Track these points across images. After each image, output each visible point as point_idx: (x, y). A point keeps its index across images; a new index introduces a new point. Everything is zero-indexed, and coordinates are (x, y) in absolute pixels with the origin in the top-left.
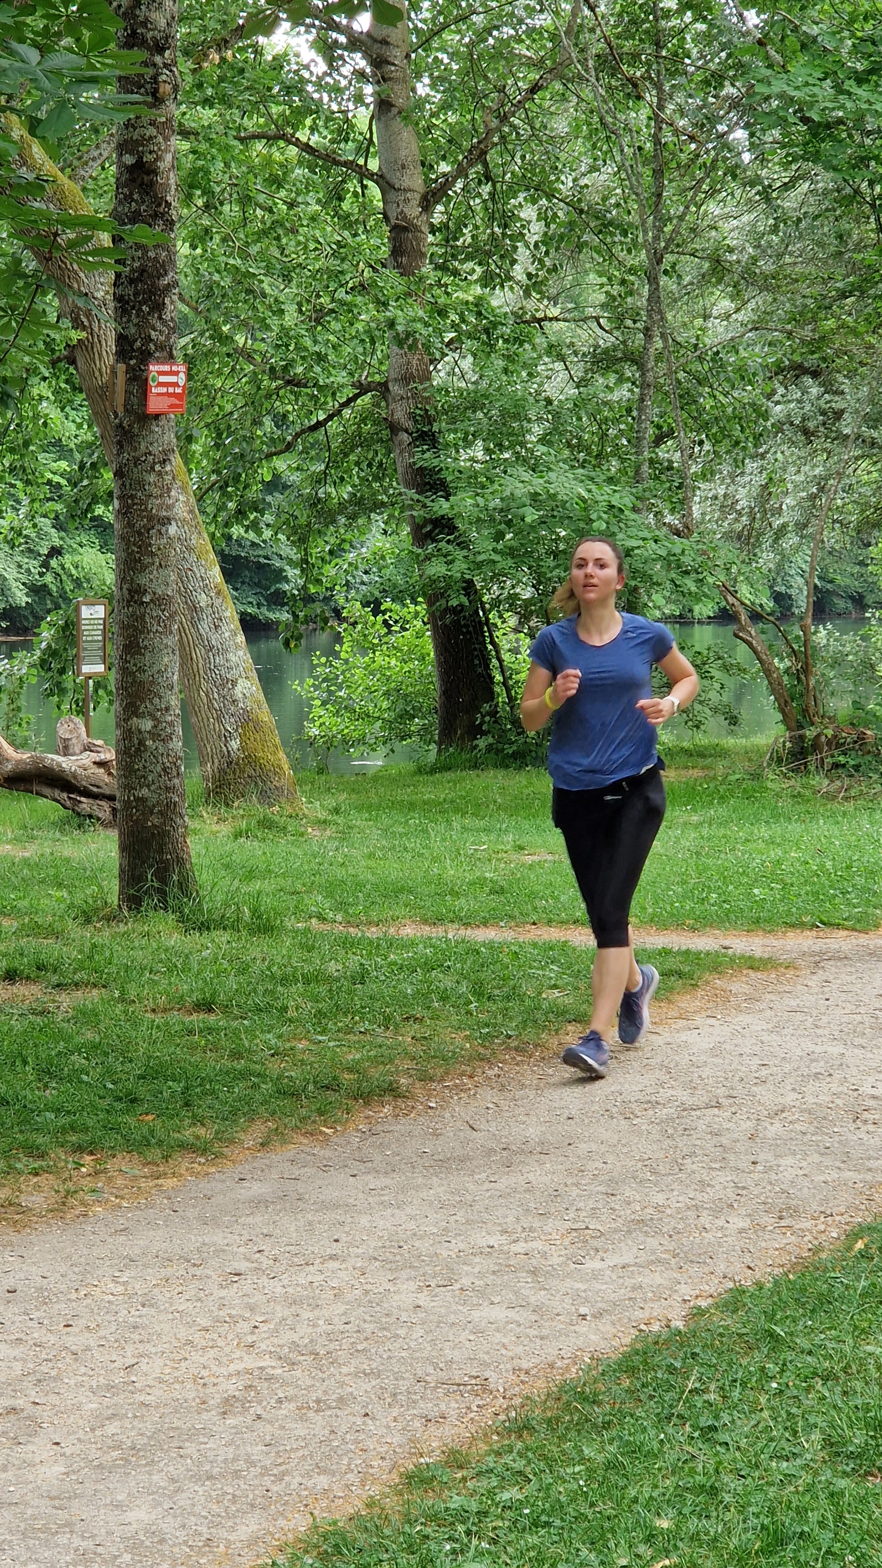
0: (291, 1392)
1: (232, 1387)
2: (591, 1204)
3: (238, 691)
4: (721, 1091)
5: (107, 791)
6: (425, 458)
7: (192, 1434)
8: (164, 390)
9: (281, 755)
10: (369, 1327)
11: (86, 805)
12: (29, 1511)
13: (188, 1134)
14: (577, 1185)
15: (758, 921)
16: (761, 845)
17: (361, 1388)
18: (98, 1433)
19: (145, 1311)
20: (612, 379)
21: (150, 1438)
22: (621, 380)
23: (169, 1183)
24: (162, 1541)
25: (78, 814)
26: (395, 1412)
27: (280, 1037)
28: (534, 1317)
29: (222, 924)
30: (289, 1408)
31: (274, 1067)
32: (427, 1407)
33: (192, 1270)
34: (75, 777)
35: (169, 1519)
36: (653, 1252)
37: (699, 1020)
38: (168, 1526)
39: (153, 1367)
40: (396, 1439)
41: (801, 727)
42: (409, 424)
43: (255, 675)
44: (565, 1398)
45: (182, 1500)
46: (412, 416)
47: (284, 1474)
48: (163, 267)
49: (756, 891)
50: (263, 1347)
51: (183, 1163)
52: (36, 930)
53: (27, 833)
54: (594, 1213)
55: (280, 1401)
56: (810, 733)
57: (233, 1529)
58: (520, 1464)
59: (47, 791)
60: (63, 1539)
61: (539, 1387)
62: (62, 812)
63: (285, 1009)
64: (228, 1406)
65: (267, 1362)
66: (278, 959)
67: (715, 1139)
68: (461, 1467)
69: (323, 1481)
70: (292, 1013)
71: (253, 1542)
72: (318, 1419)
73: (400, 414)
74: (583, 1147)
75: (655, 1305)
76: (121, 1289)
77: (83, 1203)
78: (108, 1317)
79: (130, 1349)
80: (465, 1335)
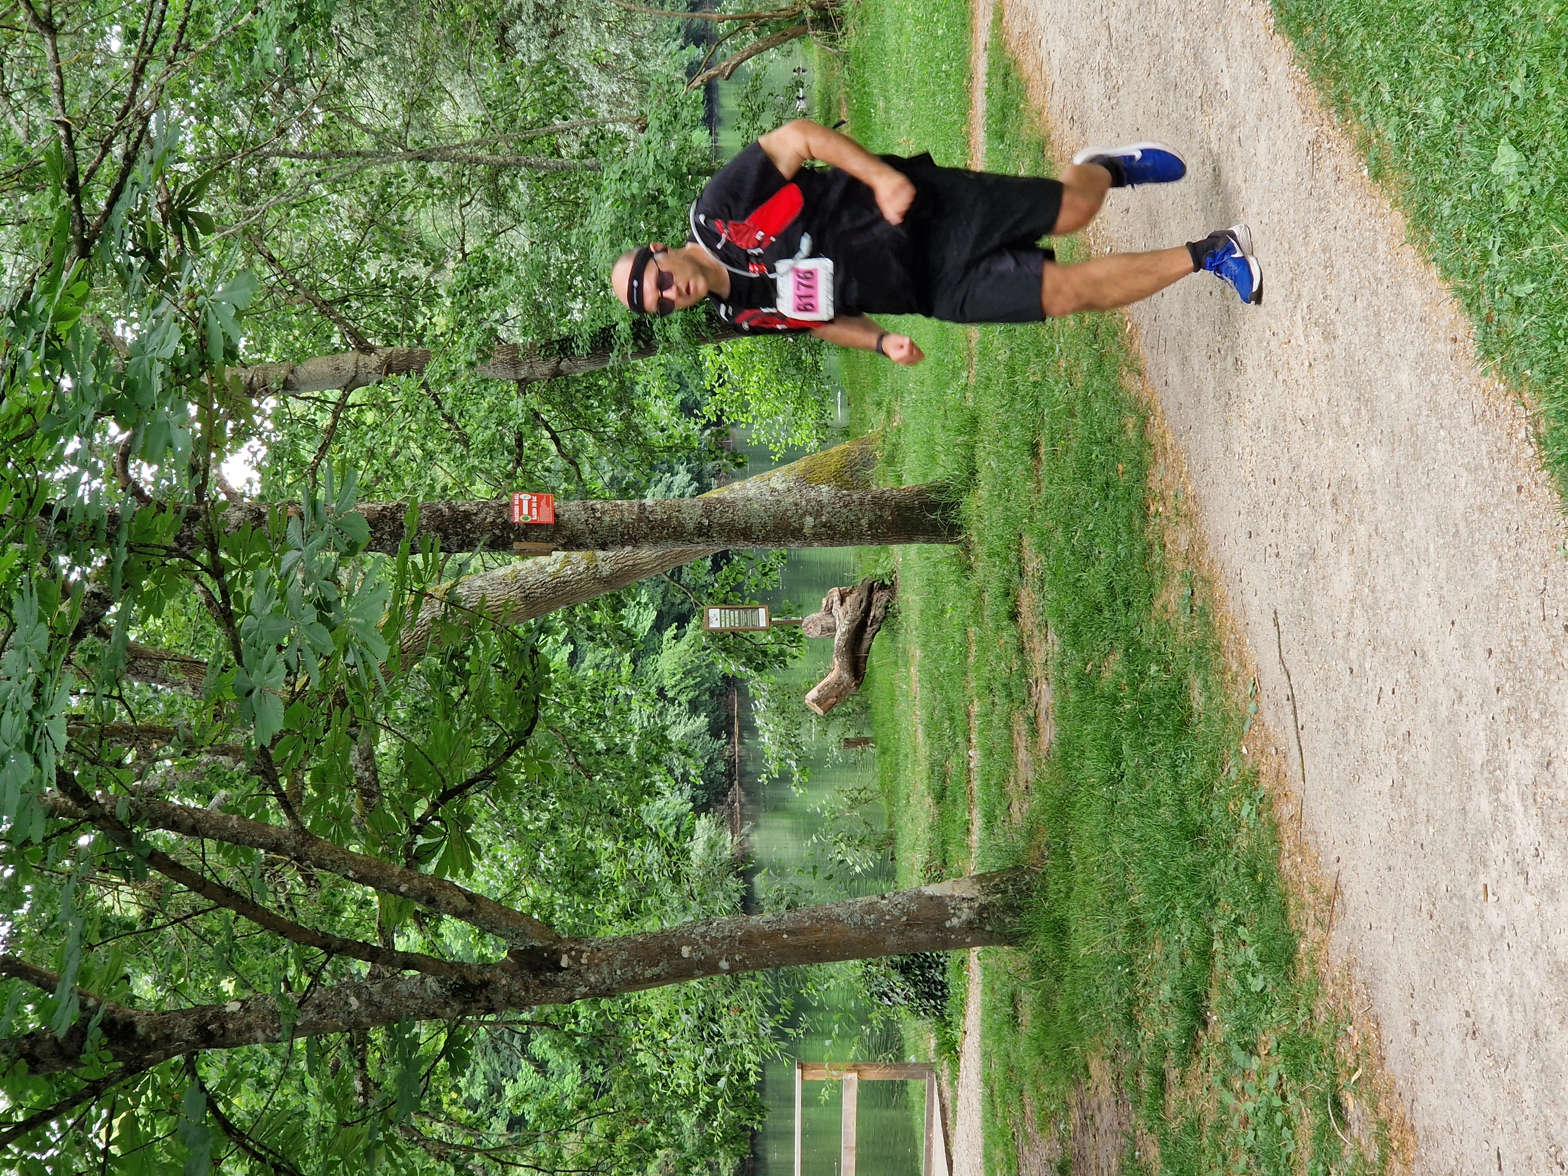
0: (1320, 290)
1: (1316, 336)
2: (1183, 100)
3: (780, 487)
4: (1097, 20)
5: (865, 594)
6: (582, 346)
7: (1349, 356)
8: (534, 511)
9: (833, 451)
10: (1273, 244)
11: (876, 612)
12: (1403, 462)
13: (1132, 434)
14: (1168, 116)
15: (964, 25)
16: (903, 39)
17: (1316, 237)
18: (1349, 430)
19: (1263, 426)
20: (510, 194)
21: (1352, 388)
22: (513, 187)
23: (1170, 439)
24: (1422, 355)
25: (885, 618)
26: (1333, 206)
27: (1057, 382)
28: (1265, 119)
29: (971, 458)
30: (1331, 291)
31: (1080, 381)
32: (1329, 183)
33: (1233, 399)
34: (853, 621)
35: (1408, 355)
36: (1218, 39)
37: (1043, 54)
38: (1411, 355)
39: (1304, 405)
40: (1352, 200)
41: (804, 22)
42: (553, 361)
43: (766, 474)
44: (1320, 73)
45: (1394, 349)
46: (546, 358)
47: (1376, 279)
48: (436, 514)
49: (940, 32)
50: (1288, 323)
51: (1154, 433)
52: (978, 611)
53: (901, 658)
54: (1189, 95)
55: (1325, 298)
56: (809, 14)
57: (1413, 305)
58: (1366, 94)
59: (865, 644)
60: (1421, 428)
61: (1315, 98)
62: (883, 632)
63: (1035, 384)
64: (1329, 336)
65: (1298, 317)
66: (997, 403)
67: (1134, 14)
68: (1370, 141)
69: (1382, 247)
70: (1038, 378)
71: (1422, 286)
72: (1337, 265)
73: (544, 369)
74: (1140, 119)
75: (1256, 26)
76: (1248, 450)
77: (1185, 502)
78: (1268, 451)
79: (1290, 428)
80: (1278, 169)
